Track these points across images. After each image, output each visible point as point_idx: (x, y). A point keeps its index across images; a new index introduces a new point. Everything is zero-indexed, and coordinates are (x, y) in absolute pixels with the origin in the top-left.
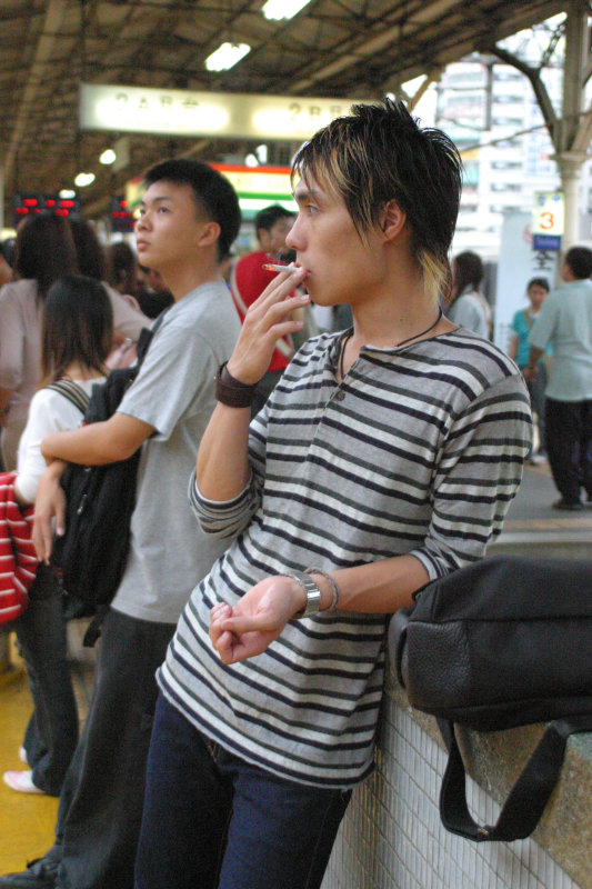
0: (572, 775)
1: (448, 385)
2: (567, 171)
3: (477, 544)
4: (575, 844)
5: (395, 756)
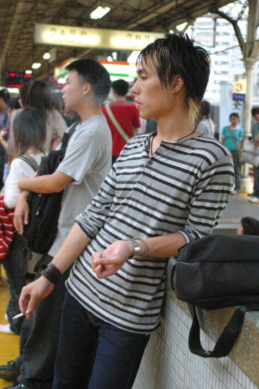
0: (246, 329)
1: (199, 158)
2: (248, 66)
3: (208, 228)
4: (247, 359)
5: (169, 320)
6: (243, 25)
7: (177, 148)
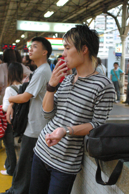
0: (124, 171)
5: (86, 167)
6: (120, 19)
7: (86, 80)
